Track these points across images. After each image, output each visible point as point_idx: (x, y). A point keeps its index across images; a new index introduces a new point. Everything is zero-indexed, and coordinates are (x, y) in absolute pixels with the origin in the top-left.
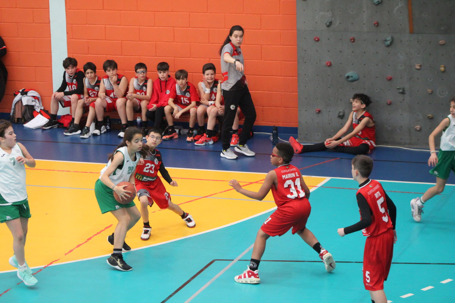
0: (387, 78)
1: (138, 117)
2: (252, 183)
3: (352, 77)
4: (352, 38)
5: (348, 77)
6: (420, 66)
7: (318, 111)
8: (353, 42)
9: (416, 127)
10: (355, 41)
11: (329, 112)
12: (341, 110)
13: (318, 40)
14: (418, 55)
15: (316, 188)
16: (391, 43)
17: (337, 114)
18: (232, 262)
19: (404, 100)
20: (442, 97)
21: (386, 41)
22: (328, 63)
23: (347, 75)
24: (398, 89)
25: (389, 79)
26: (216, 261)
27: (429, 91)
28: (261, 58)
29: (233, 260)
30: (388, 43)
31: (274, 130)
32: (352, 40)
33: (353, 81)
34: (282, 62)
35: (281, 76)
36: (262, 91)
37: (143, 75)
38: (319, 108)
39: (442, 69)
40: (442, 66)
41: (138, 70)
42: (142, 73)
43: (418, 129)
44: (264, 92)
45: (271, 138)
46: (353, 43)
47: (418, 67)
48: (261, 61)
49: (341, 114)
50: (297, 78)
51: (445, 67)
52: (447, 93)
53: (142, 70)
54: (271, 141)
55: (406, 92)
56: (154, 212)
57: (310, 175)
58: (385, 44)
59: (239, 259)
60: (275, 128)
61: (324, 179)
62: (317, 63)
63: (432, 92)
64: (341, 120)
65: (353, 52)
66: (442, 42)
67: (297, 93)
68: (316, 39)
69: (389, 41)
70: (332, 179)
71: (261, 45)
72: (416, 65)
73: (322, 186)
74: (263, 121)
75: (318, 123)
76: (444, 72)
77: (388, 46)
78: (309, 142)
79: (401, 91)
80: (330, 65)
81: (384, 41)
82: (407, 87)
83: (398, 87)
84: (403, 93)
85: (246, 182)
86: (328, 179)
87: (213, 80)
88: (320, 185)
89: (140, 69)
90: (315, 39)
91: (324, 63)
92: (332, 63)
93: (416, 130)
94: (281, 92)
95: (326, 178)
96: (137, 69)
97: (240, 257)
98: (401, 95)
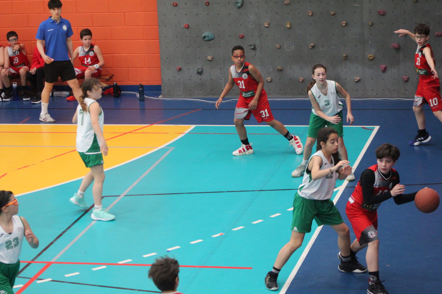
0: (239, 37)
1: (13, 83)
2: (126, 133)
3: (208, 37)
4: (206, 2)
5: (204, 37)
6: (269, 24)
7: (178, 69)
8: (208, 5)
9: (267, 79)
10: (210, 4)
11: (189, 69)
12: (200, 67)
13: (176, 5)
14: (267, 15)
15: (184, 135)
16: (242, 5)
17: (196, 71)
18: (119, 198)
19: (255, 55)
20: (289, 51)
21: (237, 3)
22: (186, 26)
23: (203, 36)
24: (250, 45)
25: (241, 37)
26: (105, 198)
27: (278, 46)
28: (125, 24)
29: (119, 196)
30: (239, 5)
31: (140, 87)
32: (207, 4)
33: (209, 40)
34: (144, 27)
35: (143, 40)
36: (127, 54)
37: (15, 42)
38: (180, 66)
39: (288, 26)
40: (288, 23)
41: (11, 38)
42: (14, 41)
43: (269, 80)
44: (128, 54)
45: (138, 95)
46: (208, 7)
47: (267, 25)
48: (124, 27)
49: (200, 70)
50: (159, 40)
51: (290, 24)
52: (293, 47)
53: (13, 37)
54: (138, 98)
55: (257, 47)
56: (43, 161)
57: (177, 124)
58: (236, 6)
59: (125, 194)
60: (141, 86)
61: (189, 127)
62: (176, 26)
63: (280, 46)
64: (200, 76)
65: (208, 14)
66: (287, 2)
67: (159, 54)
68: (175, 5)
69: (240, 3)
70: (196, 126)
71: (124, 13)
72: (265, 23)
73: (189, 133)
74: (129, 81)
75: (179, 80)
76: (290, 28)
77: (239, 8)
78: (172, 97)
79: (252, 47)
80: (188, 27)
81: (236, 3)
82: (257, 43)
83: (250, 44)
84: (254, 49)
85: (120, 133)
86: (193, 127)
87: (90, 44)
88: (187, 132)
89: (12, 36)
90: (173, 5)
91: (183, 26)
92: (190, 26)
93: (267, 81)
94: (144, 54)
95: (191, 126)
96: (9, 37)
97: (125, 193)
98: (253, 51)
